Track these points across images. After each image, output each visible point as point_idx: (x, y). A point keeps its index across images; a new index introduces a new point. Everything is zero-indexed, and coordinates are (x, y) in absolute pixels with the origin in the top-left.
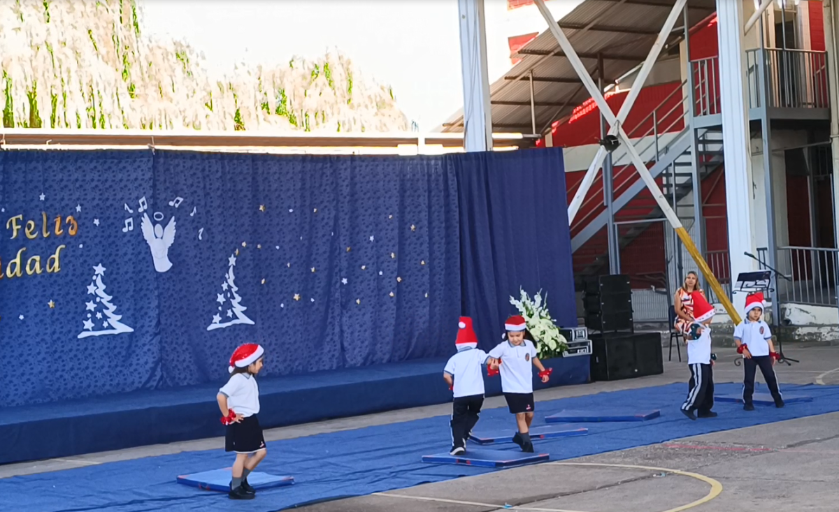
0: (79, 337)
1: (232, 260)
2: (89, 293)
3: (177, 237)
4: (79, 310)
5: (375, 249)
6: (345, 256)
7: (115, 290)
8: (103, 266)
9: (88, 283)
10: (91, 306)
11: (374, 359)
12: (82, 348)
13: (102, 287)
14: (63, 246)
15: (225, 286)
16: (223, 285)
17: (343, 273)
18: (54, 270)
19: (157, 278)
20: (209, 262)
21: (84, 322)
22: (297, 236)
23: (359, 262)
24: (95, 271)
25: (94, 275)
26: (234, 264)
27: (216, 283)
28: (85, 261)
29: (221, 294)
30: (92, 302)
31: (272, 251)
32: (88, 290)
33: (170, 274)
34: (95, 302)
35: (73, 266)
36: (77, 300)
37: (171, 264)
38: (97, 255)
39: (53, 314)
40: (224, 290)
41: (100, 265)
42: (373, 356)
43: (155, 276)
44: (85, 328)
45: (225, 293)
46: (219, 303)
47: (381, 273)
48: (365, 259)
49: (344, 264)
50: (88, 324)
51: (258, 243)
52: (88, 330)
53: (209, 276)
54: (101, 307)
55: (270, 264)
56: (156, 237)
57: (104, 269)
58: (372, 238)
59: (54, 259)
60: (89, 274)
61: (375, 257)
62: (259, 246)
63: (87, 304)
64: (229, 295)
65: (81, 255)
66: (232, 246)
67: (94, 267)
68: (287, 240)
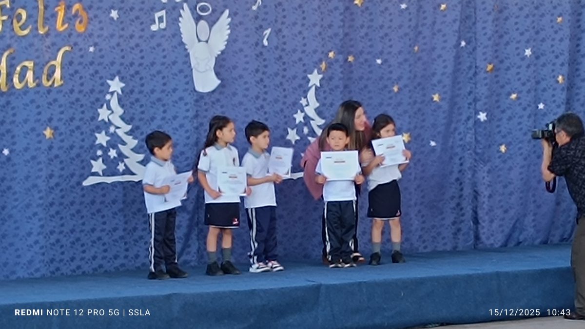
0: (85, 183)
1: (315, 79)
2: (100, 119)
3: (231, 41)
4: (86, 144)
5: (532, 68)
6: (485, 79)
7: (137, 117)
8: (122, 79)
9: (100, 103)
10: (102, 139)
11: (521, 238)
12: (87, 200)
13: (120, 111)
14: (67, 48)
15: (299, 117)
16: (295, 116)
17: (479, 105)
18: (54, 82)
19: (197, 101)
20: (278, 80)
21: (92, 162)
22: (410, 46)
23: (508, 88)
24: (109, 86)
25: (108, 93)
26: (318, 85)
27: (286, 112)
28: (97, 72)
29: (293, 129)
30: (104, 132)
31: (369, 66)
32: (99, 115)
33: (216, 95)
34: (107, 134)
35: (81, 78)
36: (84, 129)
37: (219, 82)
38: (113, 63)
39: (50, 148)
40: (297, 122)
41: (117, 78)
42: (521, 233)
43: (195, 98)
44: (93, 170)
45: (299, 128)
46: (290, 141)
47: (541, 106)
48: (517, 84)
49: (482, 90)
50: (98, 166)
51: (349, 53)
52: (96, 174)
53: (276, 101)
54: (115, 141)
55: (366, 86)
56: (199, 41)
57: (123, 85)
58: (528, 52)
59: (54, 66)
60: (101, 92)
61: (533, 81)
62: (351, 59)
63: (97, 135)
64: (306, 130)
65: (92, 63)
66: (316, 58)
67: (109, 82)
68: (395, 50)
